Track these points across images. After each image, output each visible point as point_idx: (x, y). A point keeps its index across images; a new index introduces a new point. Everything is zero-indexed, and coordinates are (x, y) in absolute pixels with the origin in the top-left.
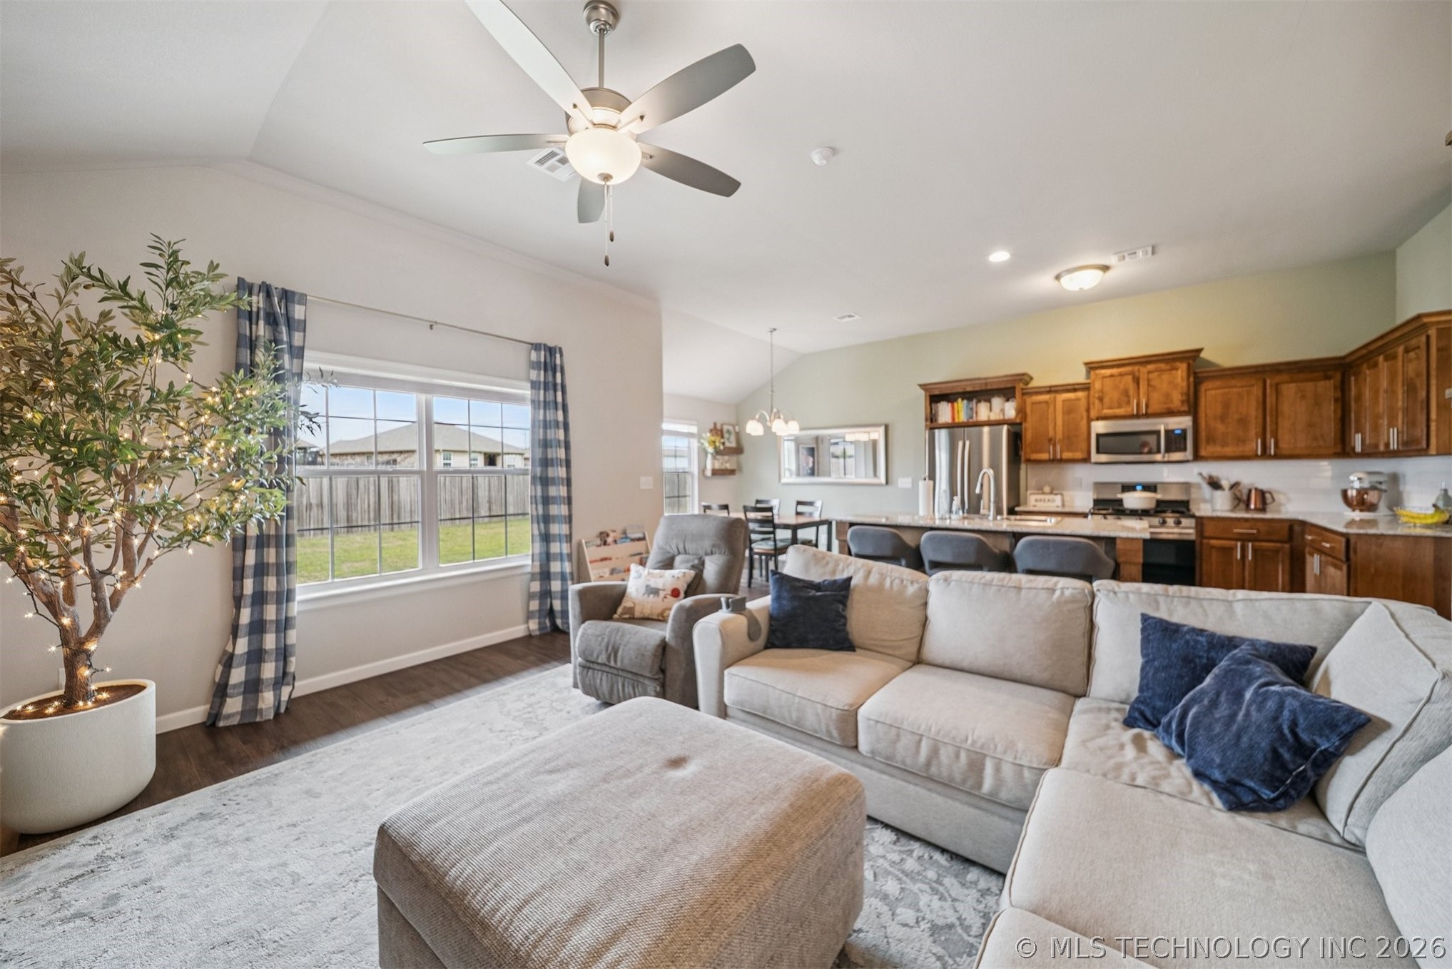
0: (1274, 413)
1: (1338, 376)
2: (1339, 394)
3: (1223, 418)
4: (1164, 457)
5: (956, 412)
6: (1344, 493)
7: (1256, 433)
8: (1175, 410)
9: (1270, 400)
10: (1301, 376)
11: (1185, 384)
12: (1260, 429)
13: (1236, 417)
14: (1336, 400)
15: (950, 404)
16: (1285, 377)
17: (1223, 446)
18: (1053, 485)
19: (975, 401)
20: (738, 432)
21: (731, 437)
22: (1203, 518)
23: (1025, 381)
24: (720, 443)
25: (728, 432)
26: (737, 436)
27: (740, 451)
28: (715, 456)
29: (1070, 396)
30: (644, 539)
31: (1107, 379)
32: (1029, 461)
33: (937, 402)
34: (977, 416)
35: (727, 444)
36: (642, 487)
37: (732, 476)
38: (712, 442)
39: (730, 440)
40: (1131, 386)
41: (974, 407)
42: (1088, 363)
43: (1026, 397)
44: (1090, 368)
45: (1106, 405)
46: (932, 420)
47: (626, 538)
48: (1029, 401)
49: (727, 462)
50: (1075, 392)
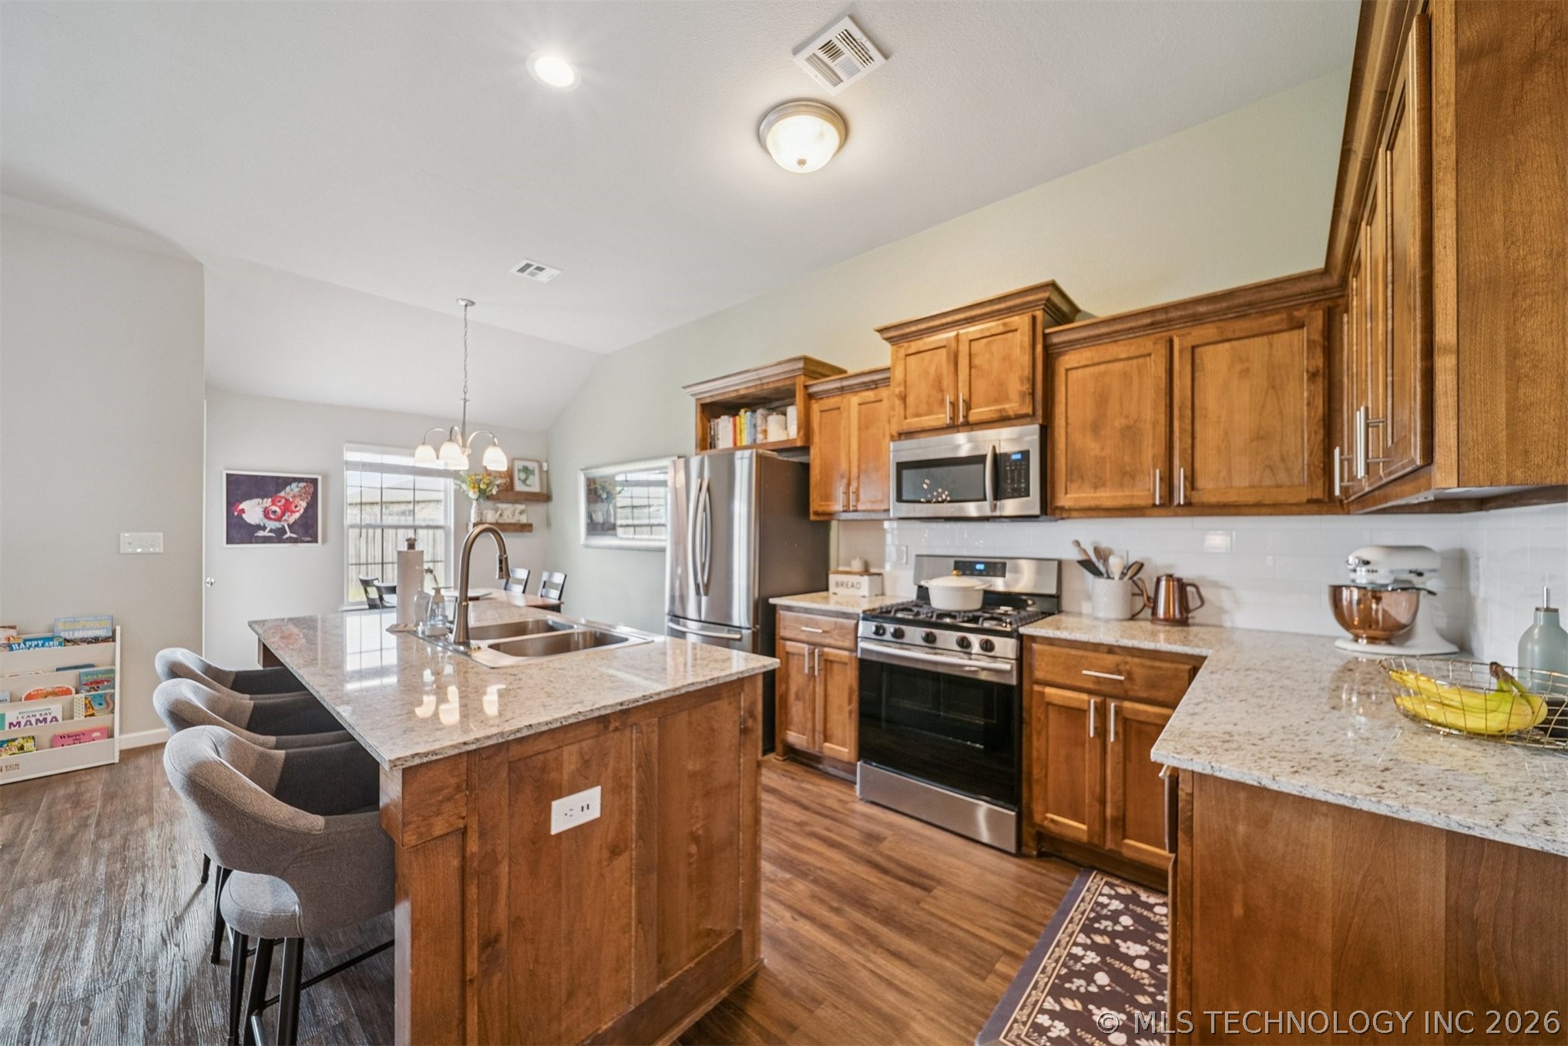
0: (1189, 412)
1: (1318, 319)
2: (1319, 362)
3: (1096, 428)
4: (994, 508)
5: (738, 431)
6: (1336, 592)
7: (1154, 457)
8: (1011, 414)
9: (1182, 384)
10: (1242, 326)
11: (1026, 359)
12: (1161, 448)
13: (1119, 423)
14: (1313, 376)
15: (731, 419)
16: (1209, 331)
17: (1096, 487)
18: (870, 558)
19: (760, 412)
20: (547, 472)
21: (531, 477)
22: (1033, 639)
23: (814, 372)
24: (488, 485)
25: (526, 470)
26: (546, 476)
27: (545, 497)
28: (490, 504)
29: (869, 395)
30: (112, 639)
31: (912, 360)
32: (816, 513)
33: (718, 417)
34: (766, 438)
35: (519, 487)
36: (125, 549)
37: (529, 534)
38: (476, 484)
39: (528, 482)
40: (946, 370)
41: (759, 422)
42: (881, 331)
43: (813, 401)
44: (887, 339)
45: (911, 410)
46: (712, 446)
47: (51, 639)
48: (816, 407)
49: (521, 513)
50: (876, 388)
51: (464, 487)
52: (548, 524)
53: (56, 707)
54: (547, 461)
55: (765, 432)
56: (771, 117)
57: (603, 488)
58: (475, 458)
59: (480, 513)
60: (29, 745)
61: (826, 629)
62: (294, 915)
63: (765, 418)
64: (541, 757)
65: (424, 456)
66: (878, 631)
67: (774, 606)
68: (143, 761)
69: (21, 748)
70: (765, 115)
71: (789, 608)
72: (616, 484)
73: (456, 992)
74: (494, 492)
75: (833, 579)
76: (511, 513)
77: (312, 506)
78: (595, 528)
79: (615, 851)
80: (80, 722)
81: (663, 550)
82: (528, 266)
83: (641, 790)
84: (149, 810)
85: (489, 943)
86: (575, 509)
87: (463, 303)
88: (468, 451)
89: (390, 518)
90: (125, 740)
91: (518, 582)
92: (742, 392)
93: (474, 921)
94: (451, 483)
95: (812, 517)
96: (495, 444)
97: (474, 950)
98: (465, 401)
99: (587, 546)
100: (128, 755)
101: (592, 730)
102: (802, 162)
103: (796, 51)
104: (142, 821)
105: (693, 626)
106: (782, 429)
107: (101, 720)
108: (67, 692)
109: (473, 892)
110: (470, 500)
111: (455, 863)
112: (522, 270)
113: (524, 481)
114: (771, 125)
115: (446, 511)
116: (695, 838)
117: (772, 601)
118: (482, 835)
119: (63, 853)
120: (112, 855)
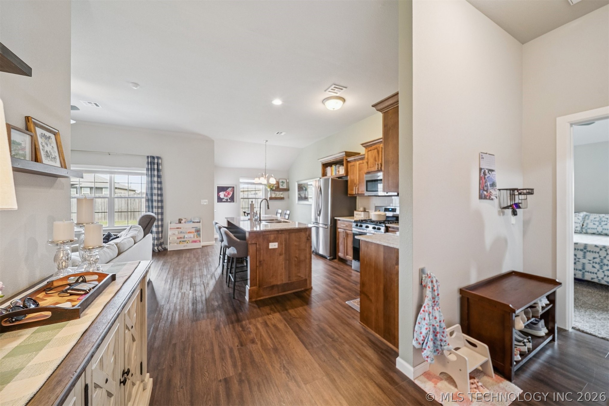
5: (332, 171)
15: (330, 168)
18: (366, 207)
19: (337, 166)
20: (288, 182)
21: (284, 184)
22: (390, 227)
23: (349, 155)
24: (273, 187)
25: (283, 182)
26: (288, 184)
27: (287, 190)
28: (273, 192)
29: (361, 161)
30: (200, 222)
31: (369, 152)
32: (350, 194)
33: (327, 167)
34: (339, 173)
35: (281, 187)
36: (202, 203)
37: (283, 200)
38: (270, 186)
39: (283, 185)
40: (377, 155)
41: (337, 169)
42: (362, 144)
43: (349, 163)
44: (364, 147)
45: (369, 166)
46: (326, 175)
47: (191, 221)
48: (349, 165)
49: (282, 194)
50: (363, 160)
51: (267, 187)
52: (289, 197)
53: (192, 235)
54: (288, 179)
55: (339, 171)
56: (325, 100)
57: (304, 187)
58: (268, 181)
59: (271, 194)
60: (189, 242)
61: (347, 225)
62: (236, 254)
63: (339, 167)
64: (268, 236)
65: (256, 180)
66: (357, 225)
67: (336, 220)
68: (205, 248)
69: (187, 242)
70: (324, 100)
71: (339, 220)
72: (308, 185)
73: (255, 267)
74: (274, 188)
75: (355, 212)
76: (279, 194)
77: (233, 193)
78: (300, 198)
79: (281, 254)
80: (196, 239)
81: (311, 205)
82: (278, 133)
83: (285, 245)
84: (209, 255)
85: (260, 262)
86: (295, 193)
87: (265, 141)
88: (267, 179)
89: (251, 195)
90: (203, 244)
91: (279, 213)
92: (332, 161)
93: (258, 258)
94: (264, 186)
95: (349, 195)
96: (272, 177)
97: (258, 262)
98: (266, 166)
99: (298, 204)
100: (203, 247)
101: (276, 232)
102: (334, 109)
103: (325, 91)
104: (208, 256)
105: (321, 225)
106: (342, 171)
107: (198, 239)
108: (194, 232)
109: (258, 253)
110: (268, 191)
111: (255, 248)
112: (277, 133)
113: (282, 185)
114: (326, 101)
115: (263, 193)
116: (297, 258)
117: (335, 218)
118: (259, 245)
119: (198, 259)
120: (205, 260)
